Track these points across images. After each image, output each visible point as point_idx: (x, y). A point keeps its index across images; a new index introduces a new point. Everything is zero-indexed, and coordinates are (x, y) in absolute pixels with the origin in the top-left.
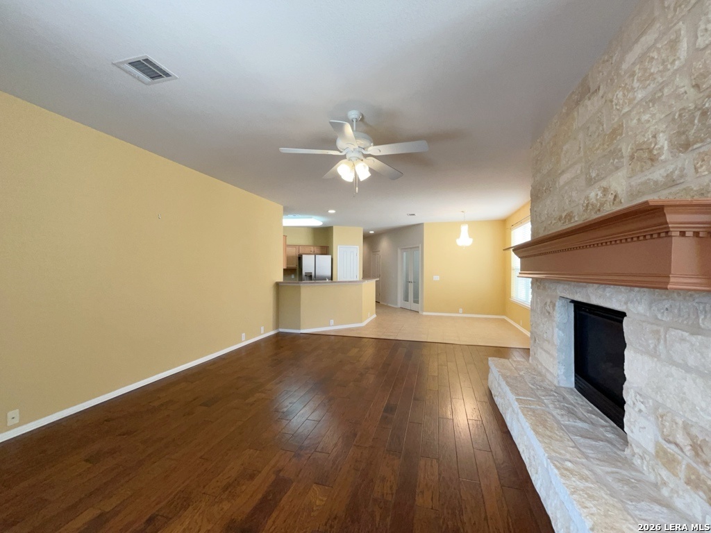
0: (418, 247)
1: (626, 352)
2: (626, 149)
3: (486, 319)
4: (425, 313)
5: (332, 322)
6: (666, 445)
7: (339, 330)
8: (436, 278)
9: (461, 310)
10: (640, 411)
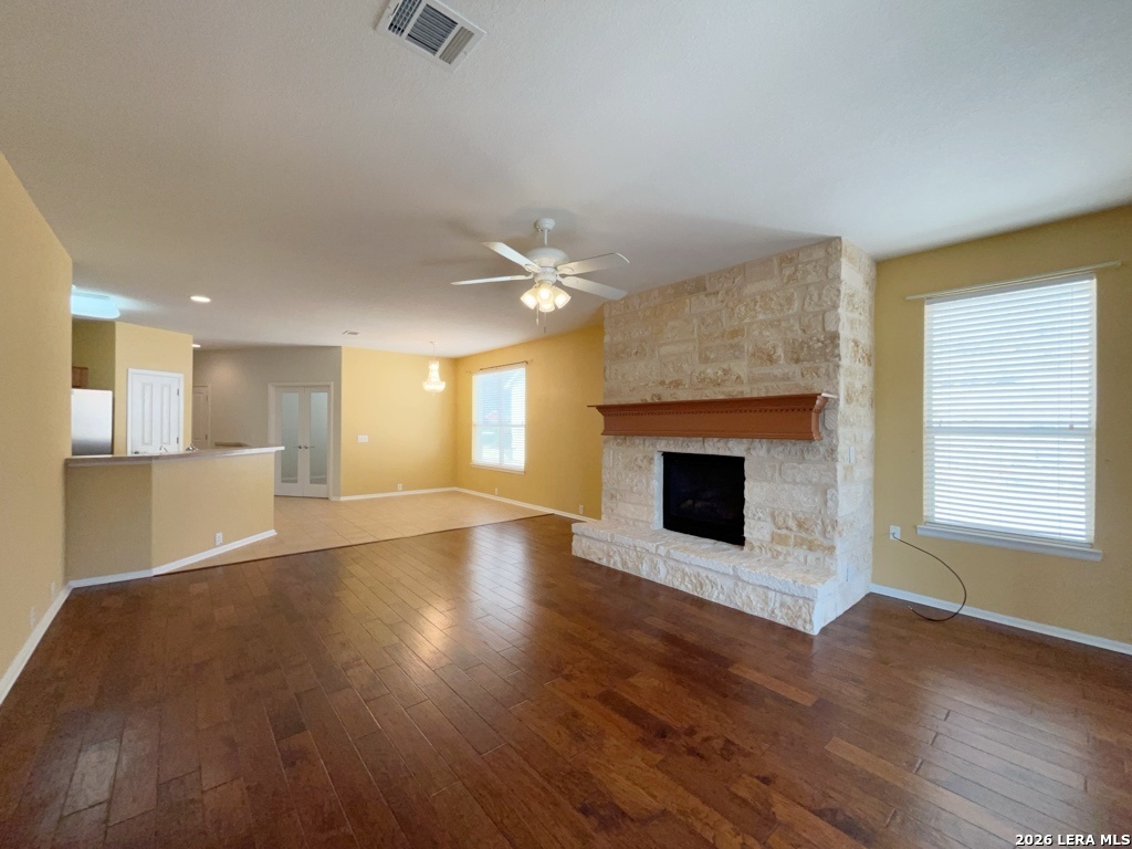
0: (329, 386)
1: (746, 483)
2: (748, 347)
3: (423, 495)
4: (343, 499)
5: (219, 536)
6: (779, 531)
7: (236, 551)
8: (363, 439)
9: (400, 486)
10: (759, 518)
